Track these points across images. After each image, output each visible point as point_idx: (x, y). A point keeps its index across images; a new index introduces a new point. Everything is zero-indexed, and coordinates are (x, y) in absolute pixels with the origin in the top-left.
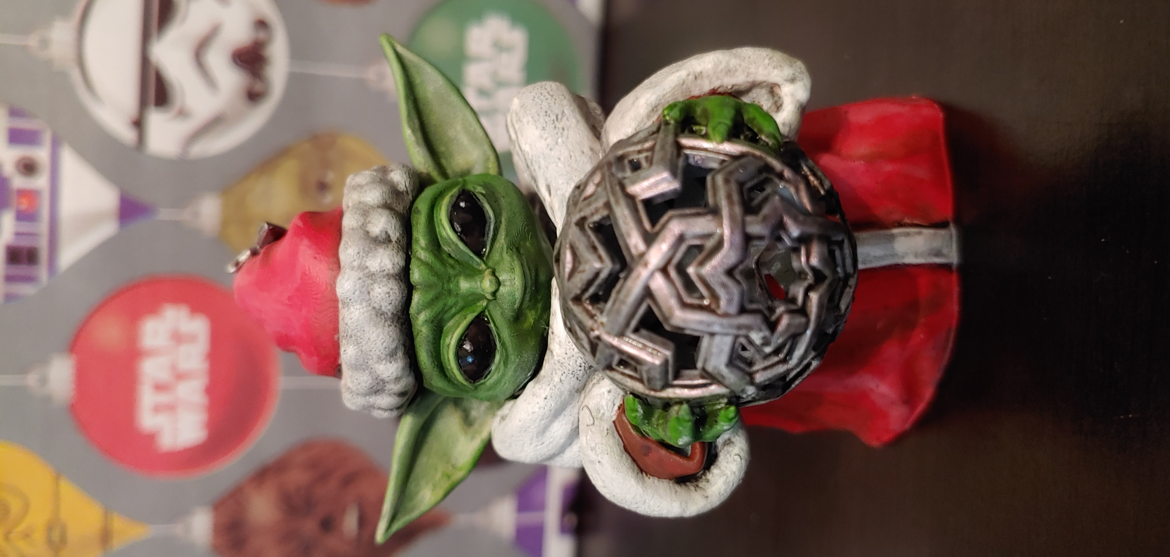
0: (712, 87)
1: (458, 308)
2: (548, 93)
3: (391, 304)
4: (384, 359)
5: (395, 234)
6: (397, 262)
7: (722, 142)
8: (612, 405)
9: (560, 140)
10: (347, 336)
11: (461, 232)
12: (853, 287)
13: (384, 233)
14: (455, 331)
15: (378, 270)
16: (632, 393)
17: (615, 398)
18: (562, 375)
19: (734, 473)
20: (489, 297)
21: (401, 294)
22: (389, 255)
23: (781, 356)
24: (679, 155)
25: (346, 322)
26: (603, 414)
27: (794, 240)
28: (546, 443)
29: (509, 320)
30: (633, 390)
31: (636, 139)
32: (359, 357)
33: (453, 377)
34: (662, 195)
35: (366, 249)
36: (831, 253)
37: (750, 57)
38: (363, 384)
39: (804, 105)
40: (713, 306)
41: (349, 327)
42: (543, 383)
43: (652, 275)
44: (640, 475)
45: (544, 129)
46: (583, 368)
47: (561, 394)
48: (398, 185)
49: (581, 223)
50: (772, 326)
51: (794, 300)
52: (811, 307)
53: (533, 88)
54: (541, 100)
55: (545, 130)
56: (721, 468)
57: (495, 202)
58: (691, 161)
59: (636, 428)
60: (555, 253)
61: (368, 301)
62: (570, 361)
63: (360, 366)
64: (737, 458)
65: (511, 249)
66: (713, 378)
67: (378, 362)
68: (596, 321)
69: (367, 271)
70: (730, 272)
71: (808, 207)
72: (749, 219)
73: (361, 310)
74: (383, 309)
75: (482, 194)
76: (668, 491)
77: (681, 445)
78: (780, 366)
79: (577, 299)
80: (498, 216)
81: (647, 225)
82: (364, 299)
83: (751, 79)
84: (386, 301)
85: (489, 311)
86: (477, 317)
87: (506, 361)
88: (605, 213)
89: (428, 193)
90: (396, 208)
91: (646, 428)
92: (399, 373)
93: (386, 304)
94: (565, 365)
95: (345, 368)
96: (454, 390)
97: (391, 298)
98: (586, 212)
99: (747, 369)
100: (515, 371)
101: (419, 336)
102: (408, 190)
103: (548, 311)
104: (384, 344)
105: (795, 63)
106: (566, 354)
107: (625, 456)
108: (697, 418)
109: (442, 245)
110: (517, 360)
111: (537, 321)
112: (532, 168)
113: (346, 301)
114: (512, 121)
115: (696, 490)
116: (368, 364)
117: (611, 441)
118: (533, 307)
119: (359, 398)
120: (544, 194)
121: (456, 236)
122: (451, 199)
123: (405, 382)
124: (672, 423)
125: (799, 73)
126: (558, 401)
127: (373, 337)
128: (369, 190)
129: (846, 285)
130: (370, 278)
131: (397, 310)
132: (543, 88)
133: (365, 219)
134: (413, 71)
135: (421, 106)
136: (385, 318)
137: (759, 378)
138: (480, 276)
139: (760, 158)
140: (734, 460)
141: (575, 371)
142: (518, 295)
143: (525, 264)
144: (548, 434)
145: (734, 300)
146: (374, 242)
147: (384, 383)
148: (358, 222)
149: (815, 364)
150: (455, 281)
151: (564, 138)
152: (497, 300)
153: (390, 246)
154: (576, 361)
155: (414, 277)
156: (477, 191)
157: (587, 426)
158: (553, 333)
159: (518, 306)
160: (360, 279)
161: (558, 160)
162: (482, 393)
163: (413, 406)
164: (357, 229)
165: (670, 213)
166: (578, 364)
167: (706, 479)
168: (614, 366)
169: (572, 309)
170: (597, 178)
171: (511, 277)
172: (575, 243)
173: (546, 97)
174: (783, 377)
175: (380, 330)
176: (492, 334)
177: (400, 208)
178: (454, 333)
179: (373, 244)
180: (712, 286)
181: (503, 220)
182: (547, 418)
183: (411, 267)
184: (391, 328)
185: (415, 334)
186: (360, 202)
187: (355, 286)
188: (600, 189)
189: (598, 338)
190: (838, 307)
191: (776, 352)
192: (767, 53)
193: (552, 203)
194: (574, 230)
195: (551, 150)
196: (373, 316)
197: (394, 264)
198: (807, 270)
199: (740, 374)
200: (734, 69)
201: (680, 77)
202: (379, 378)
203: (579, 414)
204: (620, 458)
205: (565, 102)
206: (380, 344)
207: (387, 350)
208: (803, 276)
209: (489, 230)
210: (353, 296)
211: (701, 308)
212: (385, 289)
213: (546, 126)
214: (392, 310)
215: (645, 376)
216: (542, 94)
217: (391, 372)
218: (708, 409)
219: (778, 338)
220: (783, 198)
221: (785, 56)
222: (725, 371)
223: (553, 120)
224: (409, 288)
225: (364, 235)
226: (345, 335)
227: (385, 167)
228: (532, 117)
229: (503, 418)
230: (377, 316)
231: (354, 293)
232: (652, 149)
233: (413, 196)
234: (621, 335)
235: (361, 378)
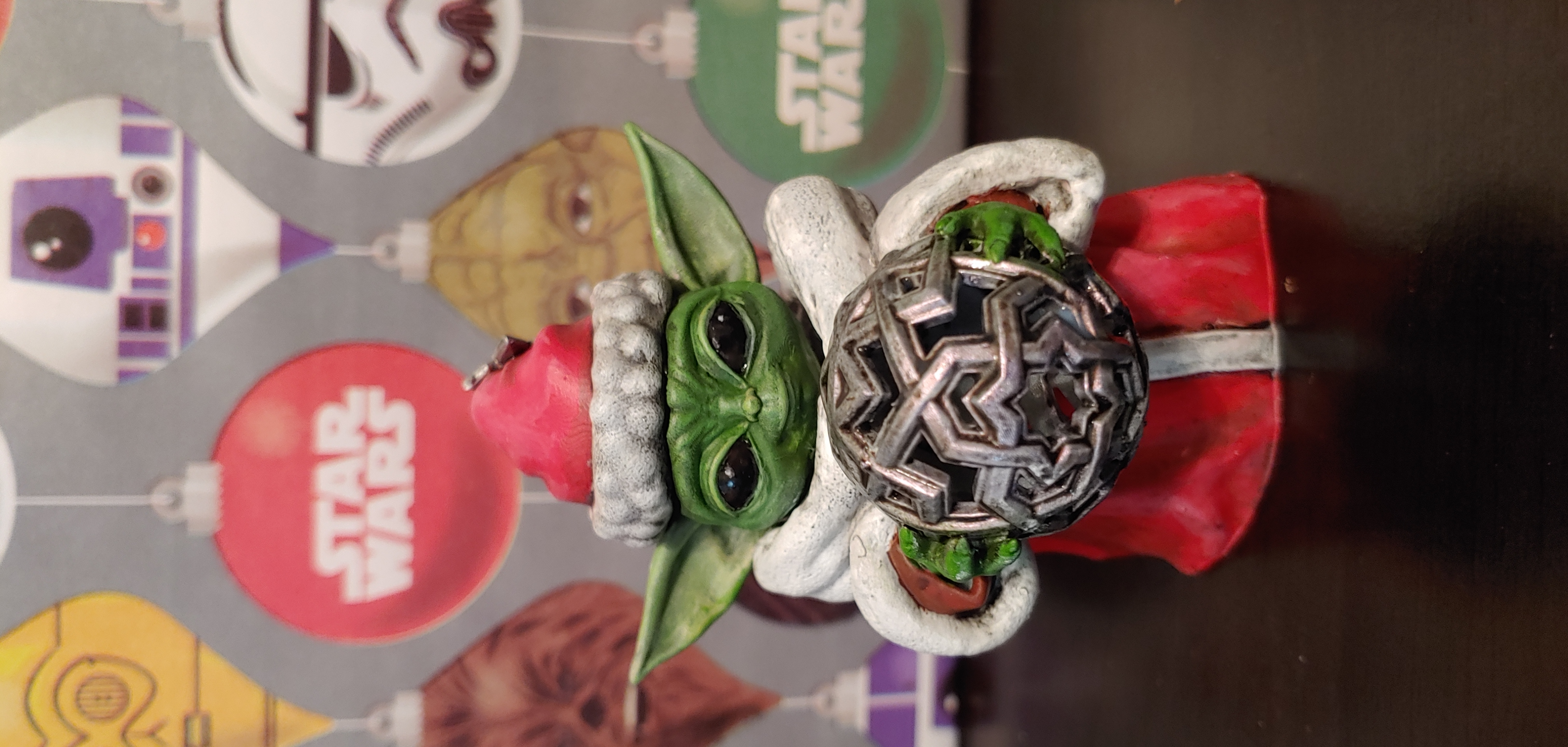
0: (993, 185)
1: (718, 431)
2: (812, 191)
3: (648, 428)
4: (641, 487)
5: (650, 354)
6: (653, 383)
7: (1000, 261)
8: (886, 534)
9: (825, 245)
10: (601, 462)
11: (720, 349)
12: (1143, 412)
13: (639, 352)
14: (715, 456)
15: (634, 393)
16: (905, 525)
17: (889, 527)
18: (831, 502)
19: (1021, 608)
20: (751, 419)
21: (658, 418)
22: (644, 376)
23: (1064, 487)
24: (953, 276)
25: (600, 448)
26: (876, 545)
27: (1074, 366)
28: (814, 575)
29: (773, 443)
30: (908, 522)
31: (907, 255)
32: (615, 484)
33: (713, 504)
34: (935, 319)
35: (621, 370)
36: (1118, 378)
37: (1035, 151)
38: (619, 513)
39: (1096, 202)
40: (990, 438)
41: (604, 453)
42: (810, 511)
43: (925, 405)
44: (917, 610)
45: (807, 232)
46: (853, 495)
47: (830, 522)
48: (651, 296)
49: (850, 347)
50: (1053, 458)
51: (1076, 430)
52: (1095, 436)
53: (794, 185)
54: (804, 199)
55: (809, 234)
56: (1007, 602)
57: (756, 314)
58: (967, 281)
59: (912, 561)
60: (822, 376)
61: (623, 426)
62: (839, 487)
63: (616, 494)
64: (1024, 592)
65: (774, 366)
66: (992, 512)
67: (634, 490)
68: (866, 451)
69: (622, 394)
70: (1007, 403)
71: (1092, 330)
72: (1026, 346)
73: (617, 436)
74: (640, 434)
75: (741, 305)
76: (948, 627)
77: (959, 580)
78: (1064, 497)
79: (846, 427)
80: (758, 330)
81: (920, 353)
82: (619, 424)
83: (1036, 175)
84: (642, 426)
85: (751, 434)
86: (738, 440)
87: (769, 487)
88: (875, 337)
89: (684, 305)
90: (651, 324)
91: (922, 562)
92: (657, 502)
93: (642, 429)
94: (834, 491)
95: (597, 495)
96: (714, 519)
97: (648, 422)
98: (855, 335)
99: (1028, 501)
100: (780, 497)
101: (677, 462)
102: (662, 302)
103: (815, 431)
104: (641, 471)
105: (1086, 155)
106: (835, 479)
107: (900, 589)
108: (976, 551)
109: (699, 363)
110: (782, 486)
111: (802, 443)
112: (795, 276)
113: (600, 426)
114: (772, 221)
115: (979, 627)
116: (624, 493)
117: (885, 574)
118: (798, 427)
119: (613, 527)
120: (808, 303)
121: (715, 353)
122: (709, 313)
123: (663, 511)
124: (949, 557)
125: (1091, 167)
126: (826, 530)
127: (630, 464)
128: (621, 304)
129: (1134, 410)
130: (626, 401)
131: (654, 435)
132: (806, 185)
133: (618, 338)
134: (661, 163)
135: (671, 203)
136: (642, 443)
137: (1041, 510)
138: (741, 396)
139: (1040, 279)
140: (1020, 593)
141: (845, 498)
142: (782, 416)
143: (789, 381)
144: (816, 565)
145: (1012, 431)
146: (628, 363)
147: (640, 512)
148: (610, 341)
149: (1103, 493)
150: (715, 401)
151: (830, 243)
152: (760, 422)
153: (646, 367)
154: (846, 487)
155: (671, 399)
156: (735, 302)
157: (859, 557)
158: (820, 457)
159: (782, 428)
160: (615, 402)
161: (823, 268)
162: (745, 521)
163: (669, 535)
164: (610, 348)
165: (944, 340)
166: (848, 490)
167: (990, 614)
168: (887, 498)
169: (841, 438)
170: (866, 298)
171: (774, 397)
172: (843, 368)
173: (810, 195)
174: (1069, 508)
175: (637, 456)
176: (754, 459)
177: (654, 324)
178: (714, 458)
179: (627, 364)
180: (989, 417)
181: (764, 333)
182: (814, 548)
183: (667, 388)
184: (648, 454)
185: (673, 459)
186: (612, 318)
187: (610, 410)
188: (869, 310)
189: (869, 468)
190: (1126, 434)
191: (1059, 483)
192: (1055, 145)
193: (817, 314)
194: (843, 354)
195: (816, 256)
196: (629, 442)
197: (650, 386)
198: (1091, 397)
199: (1021, 507)
200: (1017, 165)
201: (957, 175)
202: (636, 507)
203: (849, 543)
204: (894, 592)
205: (831, 201)
206: (637, 471)
207: (644, 477)
208: (1086, 404)
209: (750, 345)
210: (608, 420)
211: (977, 440)
212: (642, 413)
213: (810, 229)
214: (649, 435)
215: (919, 509)
216: (805, 192)
217: (648, 500)
218: (988, 542)
219: (1060, 470)
220: (1063, 322)
221: (1075, 147)
222: (1004, 504)
223: (818, 223)
224: (666, 411)
225: (618, 355)
226: (599, 462)
227: (635, 274)
228: (795, 219)
229: (767, 547)
230: (633, 441)
231: (609, 418)
232: (924, 268)
233: (666, 309)
234: (893, 466)
235: (617, 507)
